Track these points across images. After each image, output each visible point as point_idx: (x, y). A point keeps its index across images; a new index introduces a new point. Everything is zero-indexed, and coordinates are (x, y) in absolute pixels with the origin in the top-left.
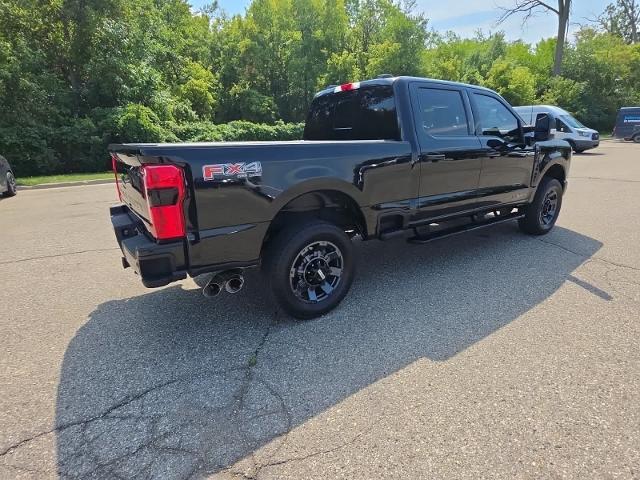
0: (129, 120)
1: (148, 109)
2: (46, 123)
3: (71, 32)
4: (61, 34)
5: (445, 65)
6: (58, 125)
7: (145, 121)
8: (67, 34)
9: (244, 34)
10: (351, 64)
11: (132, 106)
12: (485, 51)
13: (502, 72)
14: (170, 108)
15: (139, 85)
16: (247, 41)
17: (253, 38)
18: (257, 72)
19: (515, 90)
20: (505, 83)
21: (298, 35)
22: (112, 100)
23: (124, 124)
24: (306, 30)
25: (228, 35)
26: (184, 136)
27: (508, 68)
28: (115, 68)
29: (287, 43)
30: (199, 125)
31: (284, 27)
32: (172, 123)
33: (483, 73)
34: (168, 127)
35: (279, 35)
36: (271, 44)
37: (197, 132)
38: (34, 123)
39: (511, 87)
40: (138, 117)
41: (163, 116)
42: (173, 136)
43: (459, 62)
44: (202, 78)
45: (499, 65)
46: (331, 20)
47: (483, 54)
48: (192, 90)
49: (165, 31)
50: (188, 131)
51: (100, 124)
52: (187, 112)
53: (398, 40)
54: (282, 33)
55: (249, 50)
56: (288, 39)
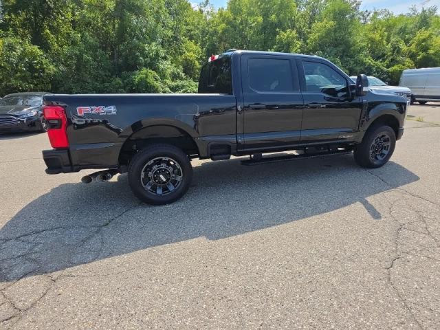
0: (141, 79)
1: (154, 72)
2: (97, 80)
3: (117, 26)
4: (111, 27)
5: (373, 36)
6: (104, 82)
7: (151, 80)
8: (114, 27)
9: (223, 21)
10: (293, 38)
11: (144, 71)
12: (411, 23)
13: (424, 40)
14: (169, 71)
15: (150, 57)
16: (224, 25)
17: (229, 23)
18: (229, 47)
19: (434, 54)
20: (425, 49)
21: (260, 19)
22: (133, 67)
23: (139, 82)
24: (266, 15)
25: (213, 22)
26: (174, 89)
27: (430, 36)
28: (136, 47)
29: (253, 25)
30: (184, 83)
31: (250, 14)
32: (168, 81)
33: (407, 42)
34: (165, 83)
35: (247, 20)
36: (241, 27)
37: (183, 86)
38: (90, 81)
39: (431, 52)
40: (147, 77)
41: (163, 77)
42: (168, 89)
43: (386, 33)
44: (193, 51)
45: (422, 34)
46: (283, 7)
47: (410, 26)
48: (186, 60)
49: (171, 22)
50: (177, 86)
51: (125, 81)
52: (179, 74)
53: (334, 19)
54: (249, 18)
55: (225, 31)
56: (254, 22)
